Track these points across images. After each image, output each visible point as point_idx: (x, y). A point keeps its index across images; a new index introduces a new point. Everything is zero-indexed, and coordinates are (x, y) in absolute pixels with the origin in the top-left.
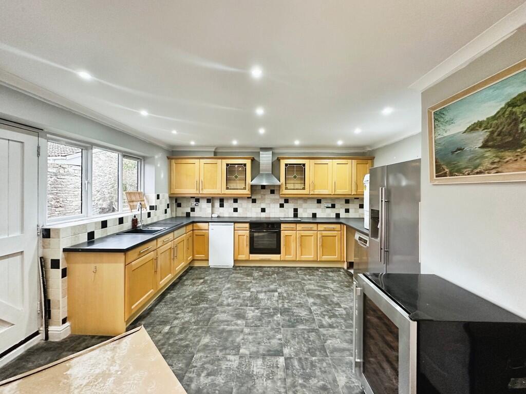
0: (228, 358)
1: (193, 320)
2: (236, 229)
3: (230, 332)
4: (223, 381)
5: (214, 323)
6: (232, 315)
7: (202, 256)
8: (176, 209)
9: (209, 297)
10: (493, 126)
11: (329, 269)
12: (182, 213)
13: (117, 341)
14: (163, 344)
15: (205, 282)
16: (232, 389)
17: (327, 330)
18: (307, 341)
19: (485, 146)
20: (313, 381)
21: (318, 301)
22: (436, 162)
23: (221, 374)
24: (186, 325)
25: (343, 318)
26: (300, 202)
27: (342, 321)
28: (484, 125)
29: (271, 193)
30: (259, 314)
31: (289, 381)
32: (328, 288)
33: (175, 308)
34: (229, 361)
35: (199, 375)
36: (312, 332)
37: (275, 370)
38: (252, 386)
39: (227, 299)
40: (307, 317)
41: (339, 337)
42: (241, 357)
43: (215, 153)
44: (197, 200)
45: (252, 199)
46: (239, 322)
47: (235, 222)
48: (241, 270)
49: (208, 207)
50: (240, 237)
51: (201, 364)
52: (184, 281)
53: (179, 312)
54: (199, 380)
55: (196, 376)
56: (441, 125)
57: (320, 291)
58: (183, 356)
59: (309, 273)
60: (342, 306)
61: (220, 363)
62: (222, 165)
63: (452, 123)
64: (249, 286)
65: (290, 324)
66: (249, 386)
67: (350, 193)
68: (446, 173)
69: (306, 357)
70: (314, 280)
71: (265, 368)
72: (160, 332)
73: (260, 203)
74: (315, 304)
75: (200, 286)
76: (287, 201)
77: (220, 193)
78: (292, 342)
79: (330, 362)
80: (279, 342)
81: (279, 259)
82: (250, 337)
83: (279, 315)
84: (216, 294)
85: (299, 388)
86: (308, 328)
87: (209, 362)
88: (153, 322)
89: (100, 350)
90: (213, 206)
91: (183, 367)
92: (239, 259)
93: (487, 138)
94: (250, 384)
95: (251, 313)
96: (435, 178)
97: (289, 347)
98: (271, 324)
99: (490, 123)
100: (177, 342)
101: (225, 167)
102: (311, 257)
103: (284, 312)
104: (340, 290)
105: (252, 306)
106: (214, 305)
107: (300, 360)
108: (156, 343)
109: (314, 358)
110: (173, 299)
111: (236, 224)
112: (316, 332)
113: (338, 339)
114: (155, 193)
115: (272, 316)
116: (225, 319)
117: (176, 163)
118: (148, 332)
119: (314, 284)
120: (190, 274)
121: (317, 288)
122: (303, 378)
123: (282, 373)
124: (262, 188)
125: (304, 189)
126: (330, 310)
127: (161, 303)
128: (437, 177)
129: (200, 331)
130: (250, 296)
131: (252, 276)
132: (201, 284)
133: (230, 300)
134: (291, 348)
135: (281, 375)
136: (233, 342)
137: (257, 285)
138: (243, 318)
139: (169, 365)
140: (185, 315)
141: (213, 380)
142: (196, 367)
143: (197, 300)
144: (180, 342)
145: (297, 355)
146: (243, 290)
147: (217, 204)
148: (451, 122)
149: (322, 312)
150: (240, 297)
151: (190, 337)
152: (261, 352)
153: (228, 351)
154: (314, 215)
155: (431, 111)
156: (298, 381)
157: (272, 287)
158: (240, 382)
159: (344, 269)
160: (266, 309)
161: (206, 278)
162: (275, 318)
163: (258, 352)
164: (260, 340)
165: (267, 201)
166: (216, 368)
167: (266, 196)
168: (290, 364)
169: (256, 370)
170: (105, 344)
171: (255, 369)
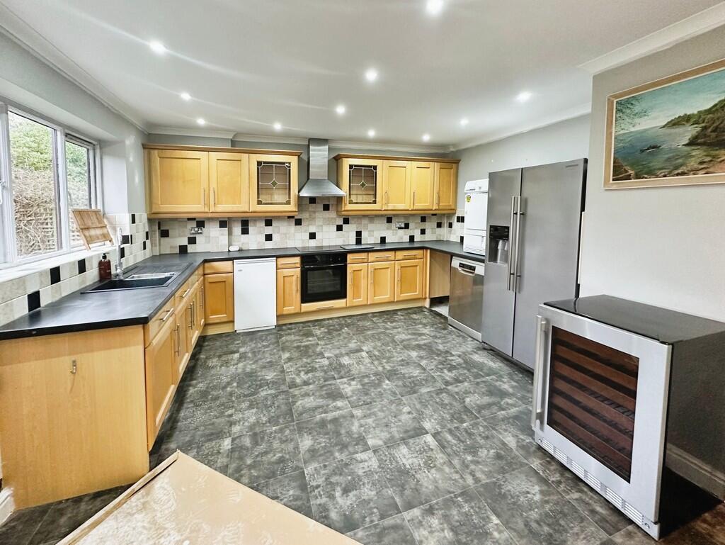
0: (359, 459)
1: (264, 419)
2: (279, 266)
3: (335, 421)
4: (374, 493)
5: (301, 414)
6: (321, 397)
7: (223, 317)
8: (160, 240)
9: (268, 378)
10: (706, 121)
11: (409, 311)
12: (171, 247)
13: (142, 491)
14: (238, 470)
15: (243, 357)
16: (393, 498)
17: (457, 386)
18: (443, 405)
19: (693, 143)
20: (483, 453)
21: (423, 353)
22: (614, 162)
23: (364, 484)
24: (257, 430)
25: (463, 367)
26: (365, 221)
27: (466, 371)
28: (693, 120)
29: (324, 210)
30: (359, 387)
31: (456, 462)
32: (423, 334)
33: (218, 406)
34: (362, 461)
35: (332, 497)
36: (442, 393)
37: (430, 453)
38: (417, 484)
39: (298, 375)
40: (423, 376)
41: (475, 392)
42: (375, 452)
43: (233, 143)
44: (201, 224)
45: (296, 220)
46: (339, 403)
47: (277, 257)
48: (291, 329)
49: (222, 235)
50: (286, 278)
51: (324, 479)
52: (205, 362)
53: (230, 412)
54: (337, 503)
55: (327, 499)
56: (626, 117)
57: (416, 340)
58: (287, 477)
59: (388, 319)
60: (453, 353)
61: (352, 469)
62: (250, 163)
63: (645, 115)
64: (318, 350)
65: (409, 389)
66: (413, 487)
67: (431, 208)
68: (630, 175)
69: (456, 425)
70: (400, 327)
71: (417, 455)
72: (219, 452)
73: (308, 225)
74: (422, 358)
75: (241, 365)
76: (346, 221)
77: (248, 211)
78: (427, 412)
79: (485, 424)
80: (410, 416)
81: (344, 305)
82: (370, 421)
83: (387, 382)
84: (275, 372)
85: (473, 467)
86: (433, 389)
87: (334, 473)
88: (194, 439)
89: (116, 518)
90: (230, 233)
91: (297, 493)
92: (285, 313)
93: (696, 134)
94: (412, 483)
95: (348, 388)
96: (611, 182)
97: (427, 420)
98: (384, 395)
99: (703, 117)
100: (259, 459)
101: (254, 167)
102: (386, 297)
103: (391, 375)
104: (438, 335)
105: (342, 378)
106: (284, 388)
107: (450, 431)
108: (224, 470)
109: (465, 425)
110: (204, 394)
111: (279, 260)
112: (446, 392)
113: (476, 395)
114: (129, 212)
115: (379, 385)
116: (314, 404)
117: (160, 158)
118: (194, 457)
119: (404, 333)
120: (206, 348)
121: (410, 337)
122: (470, 453)
123: (441, 455)
124: (310, 203)
125: (375, 202)
126: (445, 362)
127: (185, 405)
128: (613, 180)
129: (287, 432)
130: (330, 364)
131: (313, 335)
132: (239, 360)
133: (304, 377)
134: (430, 420)
135: (442, 458)
136: (349, 434)
137: (329, 346)
138: (341, 397)
139: (273, 498)
140: (243, 414)
141: (358, 497)
142: (318, 487)
143: (249, 386)
144: (264, 458)
145: (443, 427)
146: (313, 357)
147: (237, 229)
148: (643, 113)
149: (436, 366)
150: (316, 368)
151: (276, 444)
152: (397, 436)
153: (351, 449)
154: (383, 240)
155: (612, 99)
156: (466, 458)
157: (352, 345)
158: (398, 486)
159: (426, 308)
160: (363, 377)
161: (242, 350)
162: (385, 386)
163: (392, 437)
164: (384, 421)
165: (319, 222)
166: (350, 478)
167: (317, 214)
168: (444, 440)
169: (408, 463)
170: (120, 505)
171: (404, 461)
